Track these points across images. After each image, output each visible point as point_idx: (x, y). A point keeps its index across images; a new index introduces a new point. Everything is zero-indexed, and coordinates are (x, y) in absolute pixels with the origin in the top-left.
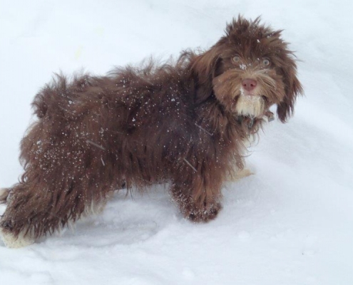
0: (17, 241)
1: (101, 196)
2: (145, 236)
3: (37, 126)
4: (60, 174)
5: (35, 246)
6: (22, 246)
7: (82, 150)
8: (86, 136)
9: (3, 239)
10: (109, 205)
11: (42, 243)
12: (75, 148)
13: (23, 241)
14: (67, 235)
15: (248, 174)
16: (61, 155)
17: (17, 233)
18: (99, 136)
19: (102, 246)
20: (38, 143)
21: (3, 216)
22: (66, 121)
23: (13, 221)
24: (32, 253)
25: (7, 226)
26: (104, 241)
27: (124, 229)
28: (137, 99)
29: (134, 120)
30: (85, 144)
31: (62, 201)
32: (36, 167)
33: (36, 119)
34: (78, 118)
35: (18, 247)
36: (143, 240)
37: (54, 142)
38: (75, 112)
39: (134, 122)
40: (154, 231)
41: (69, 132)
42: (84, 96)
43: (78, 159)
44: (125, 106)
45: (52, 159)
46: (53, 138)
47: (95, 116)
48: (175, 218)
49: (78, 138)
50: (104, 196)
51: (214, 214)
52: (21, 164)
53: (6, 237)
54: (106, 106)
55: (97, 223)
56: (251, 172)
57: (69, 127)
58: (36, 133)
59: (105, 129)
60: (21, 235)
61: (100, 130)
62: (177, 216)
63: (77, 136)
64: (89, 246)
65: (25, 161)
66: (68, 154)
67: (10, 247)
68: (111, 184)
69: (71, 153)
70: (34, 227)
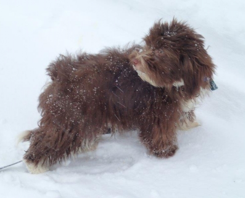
0: (37, 169)
1: (93, 135)
2: (124, 167)
3: (50, 85)
4: (65, 118)
5: (49, 173)
6: (40, 172)
7: (80, 102)
8: (84, 92)
9: (27, 167)
10: (100, 145)
11: (54, 171)
12: (76, 100)
13: (41, 169)
14: (71, 166)
15: (197, 125)
16: (65, 105)
17: (37, 163)
18: (93, 92)
19: (95, 174)
20: (50, 96)
21: (27, 152)
22: (70, 82)
23: (34, 155)
24: (47, 178)
25: (30, 158)
26: (96, 170)
27: (110, 162)
28: (119, 68)
29: (117, 81)
30: (82, 98)
31: (65, 137)
32: (48, 112)
33: (50, 80)
34: (79, 80)
35: (38, 173)
36: (124, 170)
37: (62, 96)
38: (77, 76)
39: (117, 83)
40: (131, 164)
41: (72, 89)
42: (83, 66)
43: (77, 108)
44: (111, 72)
45: (59, 107)
46: (60, 93)
47: (90, 79)
48: (145, 155)
49: (78, 94)
50: (95, 136)
51: (172, 152)
52: (39, 112)
53: (29, 166)
54: (98, 73)
55: (92, 158)
56: (199, 124)
57: (72, 86)
58: (49, 90)
59: (97, 87)
60: (39, 165)
61: (94, 88)
62: (147, 153)
63: (78, 92)
64: (86, 174)
65: (41, 110)
66: (71, 104)
67: (32, 173)
68: (100, 127)
69: (73, 103)
70: (48, 159)
